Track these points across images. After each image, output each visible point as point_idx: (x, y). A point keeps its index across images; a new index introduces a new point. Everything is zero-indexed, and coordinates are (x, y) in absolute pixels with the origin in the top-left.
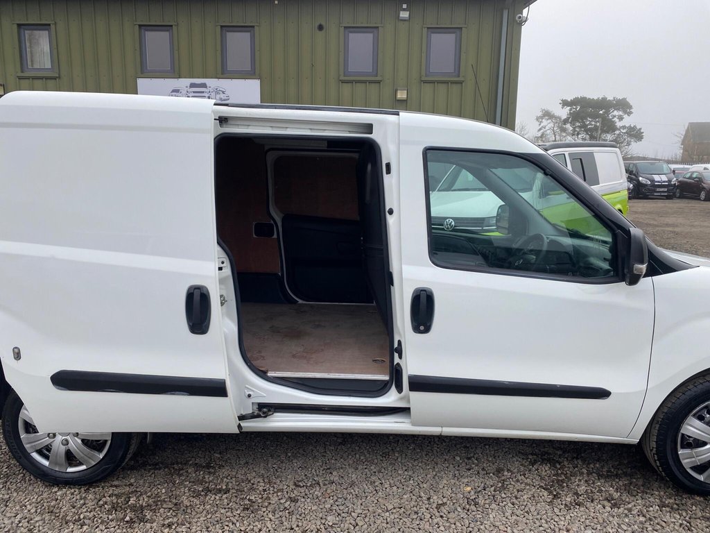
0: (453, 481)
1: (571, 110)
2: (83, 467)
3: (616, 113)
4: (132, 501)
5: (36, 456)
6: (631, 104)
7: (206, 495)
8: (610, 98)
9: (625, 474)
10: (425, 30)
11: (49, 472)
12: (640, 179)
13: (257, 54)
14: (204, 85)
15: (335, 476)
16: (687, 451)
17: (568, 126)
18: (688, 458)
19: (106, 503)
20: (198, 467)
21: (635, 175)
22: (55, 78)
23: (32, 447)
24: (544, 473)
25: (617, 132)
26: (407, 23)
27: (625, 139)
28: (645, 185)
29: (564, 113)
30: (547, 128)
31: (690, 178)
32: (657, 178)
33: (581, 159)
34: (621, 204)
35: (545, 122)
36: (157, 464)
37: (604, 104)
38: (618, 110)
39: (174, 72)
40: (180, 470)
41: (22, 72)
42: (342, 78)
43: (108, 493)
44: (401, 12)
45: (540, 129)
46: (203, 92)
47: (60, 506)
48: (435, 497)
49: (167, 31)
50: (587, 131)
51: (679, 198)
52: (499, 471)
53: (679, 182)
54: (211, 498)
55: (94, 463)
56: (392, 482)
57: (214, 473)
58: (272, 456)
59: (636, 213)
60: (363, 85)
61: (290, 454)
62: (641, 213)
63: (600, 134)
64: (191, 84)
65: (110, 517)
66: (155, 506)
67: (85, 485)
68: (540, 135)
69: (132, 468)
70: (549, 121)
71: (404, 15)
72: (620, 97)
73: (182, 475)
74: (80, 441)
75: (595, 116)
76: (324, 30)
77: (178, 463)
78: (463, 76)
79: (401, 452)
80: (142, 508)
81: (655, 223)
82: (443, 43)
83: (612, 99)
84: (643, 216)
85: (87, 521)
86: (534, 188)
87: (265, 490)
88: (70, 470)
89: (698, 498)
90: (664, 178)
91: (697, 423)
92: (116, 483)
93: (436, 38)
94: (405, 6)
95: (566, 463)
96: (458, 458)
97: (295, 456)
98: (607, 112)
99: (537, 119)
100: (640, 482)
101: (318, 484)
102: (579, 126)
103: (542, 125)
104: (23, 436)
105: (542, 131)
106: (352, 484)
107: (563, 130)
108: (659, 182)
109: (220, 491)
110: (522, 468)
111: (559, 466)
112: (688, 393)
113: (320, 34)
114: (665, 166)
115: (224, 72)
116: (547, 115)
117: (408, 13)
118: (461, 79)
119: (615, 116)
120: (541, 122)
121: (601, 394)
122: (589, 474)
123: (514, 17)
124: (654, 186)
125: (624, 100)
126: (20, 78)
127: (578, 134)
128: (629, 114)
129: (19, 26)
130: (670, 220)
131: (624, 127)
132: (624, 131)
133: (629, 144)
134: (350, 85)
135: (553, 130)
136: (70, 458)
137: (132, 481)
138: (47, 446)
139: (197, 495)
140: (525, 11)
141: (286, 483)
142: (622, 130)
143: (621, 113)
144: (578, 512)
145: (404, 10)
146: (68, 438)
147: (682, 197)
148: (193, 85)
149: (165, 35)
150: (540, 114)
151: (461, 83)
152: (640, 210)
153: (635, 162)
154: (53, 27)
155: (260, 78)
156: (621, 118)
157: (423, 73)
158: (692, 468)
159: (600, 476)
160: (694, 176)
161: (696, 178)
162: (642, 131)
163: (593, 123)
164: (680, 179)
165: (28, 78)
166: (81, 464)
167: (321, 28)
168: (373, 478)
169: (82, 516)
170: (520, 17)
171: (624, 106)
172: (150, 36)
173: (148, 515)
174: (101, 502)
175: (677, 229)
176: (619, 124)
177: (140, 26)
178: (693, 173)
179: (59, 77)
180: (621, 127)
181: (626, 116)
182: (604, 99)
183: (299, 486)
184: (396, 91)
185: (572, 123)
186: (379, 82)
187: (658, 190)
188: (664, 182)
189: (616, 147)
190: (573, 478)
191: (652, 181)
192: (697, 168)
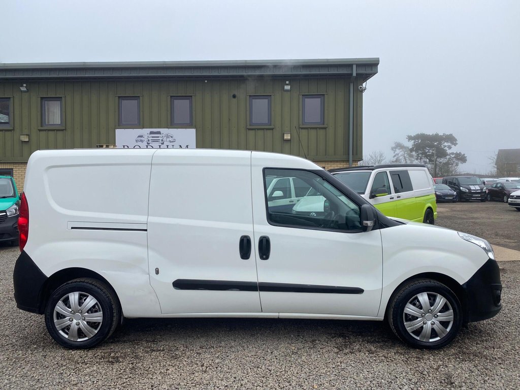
0: (287, 345)
1: (414, 142)
2: (87, 338)
3: (446, 144)
4: (112, 355)
5: (61, 332)
6: (456, 138)
7: (152, 352)
8: (441, 134)
9: (383, 341)
10: (301, 97)
11: (68, 341)
12: (461, 188)
13: (194, 112)
14: (159, 133)
15: (223, 344)
16: (409, 323)
17: (414, 153)
18: (409, 327)
19: (98, 355)
20: (147, 341)
21: (457, 186)
22: (62, 130)
23: (60, 327)
24: (338, 342)
25: (448, 157)
26: (289, 93)
27: (454, 162)
28: (465, 193)
29: (410, 144)
30: (400, 155)
31: (496, 187)
32: (472, 188)
33: (398, 175)
34: (431, 203)
35: (398, 151)
36: (125, 341)
37: (437, 138)
38: (447, 142)
39: (140, 124)
40: (138, 343)
41: (42, 126)
42: (249, 127)
43: (99, 352)
44: (285, 86)
45: (395, 156)
46: (158, 137)
47: (74, 357)
48: (276, 352)
49: (136, 100)
50: (427, 156)
51: (490, 201)
52: (313, 341)
53: (489, 190)
54: (154, 353)
55: (92, 336)
56: (253, 346)
57: (157, 344)
58: (189, 337)
59: (455, 211)
60: (263, 131)
61: (199, 336)
62: (458, 211)
63: (437, 158)
64: (151, 132)
65: (101, 361)
66: (125, 356)
67: (87, 349)
68: (395, 160)
69: (112, 343)
70: (401, 150)
71: (287, 87)
72: (448, 133)
73: (139, 345)
74: (86, 323)
75: (431, 146)
76: (237, 98)
77: (137, 340)
78: (327, 125)
79: (261, 334)
80: (117, 357)
81: (465, 217)
82: (313, 105)
83: (442, 134)
84: (459, 213)
85: (88, 363)
86: (366, 193)
87: (183, 350)
88: (79, 340)
89: (418, 350)
90: (478, 188)
91: (412, 306)
92: (103, 348)
93: (308, 101)
94: (287, 82)
95: (352, 337)
96: (292, 336)
97: (202, 337)
98: (440, 144)
99: (392, 149)
100: (390, 344)
101: (213, 347)
102: (421, 153)
103: (396, 152)
104: (55, 321)
105: (396, 157)
106: (231, 347)
107: (411, 156)
108: (474, 190)
109: (159, 350)
110: (327, 339)
111: (347, 338)
112: (406, 291)
113: (234, 100)
114: (478, 179)
115: (172, 124)
116: (399, 146)
117: (290, 86)
118: (325, 126)
119: (445, 146)
120: (395, 151)
121: (359, 291)
122: (363, 341)
123: (358, 88)
124: (471, 193)
125: (451, 135)
126: (40, 130)
127: (421, 159)
128: (455, 144)
129: (42, 98)
130: (475, 215)
131: (453, 153)
132: (453, 156)
133: (457, 165)
134: (254, 131)
135: (404, 156)
136: (80, 333)
137: (112, 347)
138: (68, 326)
139: (147, 352)
140: (364, 85)
141: (196, 348)
142: (451, 156)
143: (449, 144)
144: (352, 357)
145: (287, 85)
146: (80, 321)
147: (492, 200)
148: (151, 133)
149: (134, 103)
150: (394, 145)
151: (325, 128)
152: (458, 209)
153: (456, 177)
154: (63, 99)
155: (195, 127)
156: (450, 148)
157: (301, 123)
158: (412, 332)
159: (368, 342)
160: (499, 186)
161: (500, 187)
162: (465, 156)
163: (431, 151)
164: (490, 188)
165: (45, 130)
166: (86, 336)
167: (234, 96)
168: (243, 345)
169: (86, 361)
170: (361, 88)
171: (451, 139)
172: (125, 103)
173: (121, 360)
174: (96, 355)
175: (477, 221)
176: (449, 151)
177: (119, 97)
178: (497, 184)
179: (65, 129)
180: (451, 154)
181: (453, 146)
182: (437, 135)
183: (203, 348)
184: (284, 134)
185: (416, 151)
186: (272, 129)
187: (474, 195)
188: (478, 190)
189: (424, 167)
190: (353, 344)
191: (470, 190)
192: (502, 180)
